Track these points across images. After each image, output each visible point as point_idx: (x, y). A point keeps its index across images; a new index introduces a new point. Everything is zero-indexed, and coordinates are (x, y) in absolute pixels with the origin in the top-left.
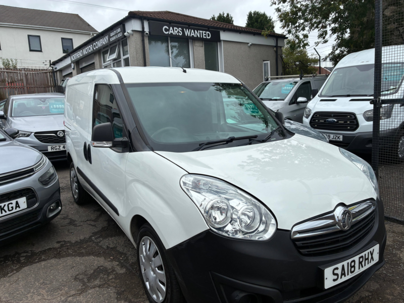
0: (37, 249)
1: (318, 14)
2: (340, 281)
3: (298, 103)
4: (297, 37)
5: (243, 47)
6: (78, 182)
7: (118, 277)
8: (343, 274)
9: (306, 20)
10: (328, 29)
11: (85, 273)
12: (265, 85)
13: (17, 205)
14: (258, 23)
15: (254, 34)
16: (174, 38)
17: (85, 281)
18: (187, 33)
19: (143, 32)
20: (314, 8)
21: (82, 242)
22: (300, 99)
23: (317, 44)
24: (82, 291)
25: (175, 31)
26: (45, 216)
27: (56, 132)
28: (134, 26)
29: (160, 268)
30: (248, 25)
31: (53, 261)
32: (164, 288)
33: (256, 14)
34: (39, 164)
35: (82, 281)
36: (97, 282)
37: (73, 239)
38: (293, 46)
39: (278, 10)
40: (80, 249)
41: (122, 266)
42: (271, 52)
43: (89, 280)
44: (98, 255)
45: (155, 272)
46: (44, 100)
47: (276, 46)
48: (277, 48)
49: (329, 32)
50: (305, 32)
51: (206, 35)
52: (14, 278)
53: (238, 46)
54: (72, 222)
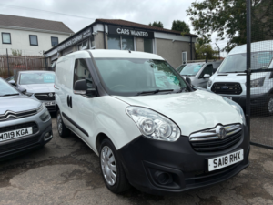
0: (37, 160)
1: (218, 22)
2: (218, 168)
3: (204, 78)
4: (204, 36)
5: (169, 42)
6: (62, 122)
7: (87, 174)
8: (220, 164)
9: (210, 25)
10: (225, 31)
11: (67, 172)
12: (183, 66)
13: (27, 131)
14: (179, 28)
15: (176, 34)
16: (124, 36)
17: (67, 177)
18: (133, 33)
19: (104, 32)
20: (214, 17)
21: (65, 157)
22: (206, 75)
23: (217, 40)
24: (65, 182)
25: (125, 32)
26: (43, 140)
27: (48, 94)
28: (99, 28)
29: (113, 163)
30: (173, 29)
31: (47, 167)
32: (115, 176)
33: (179, 22)
34: (40, 108)
35: (65, 176)
36: (75, 177)
37: (59, 155)
38: (201, 42)
39: (192, 19)
40: (63, 160)
41: (90, 169)
42: (188, 46)
43: (70, 176)
44: (75, 163)
45: (110, 167)
46: (41, 74)
47: (191, 42)
48: (191, 43)
49: (225, 33)
50: (209, 33)
51: (145, 34)
52: (24, 175)
53: (166, 41)
54: (58, 147)
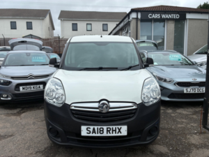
2: (91, 135)
5: (203, 22)
8: (94, 132)
16: (156, 20)
18: (163, 16)
19: (137, 18)
25: (156, 16)
28: (134, 15)
51: (176, 16)
53: (200, 21)
